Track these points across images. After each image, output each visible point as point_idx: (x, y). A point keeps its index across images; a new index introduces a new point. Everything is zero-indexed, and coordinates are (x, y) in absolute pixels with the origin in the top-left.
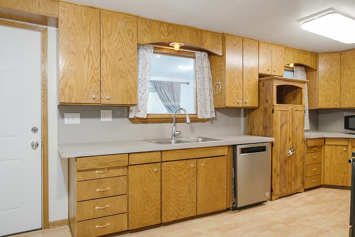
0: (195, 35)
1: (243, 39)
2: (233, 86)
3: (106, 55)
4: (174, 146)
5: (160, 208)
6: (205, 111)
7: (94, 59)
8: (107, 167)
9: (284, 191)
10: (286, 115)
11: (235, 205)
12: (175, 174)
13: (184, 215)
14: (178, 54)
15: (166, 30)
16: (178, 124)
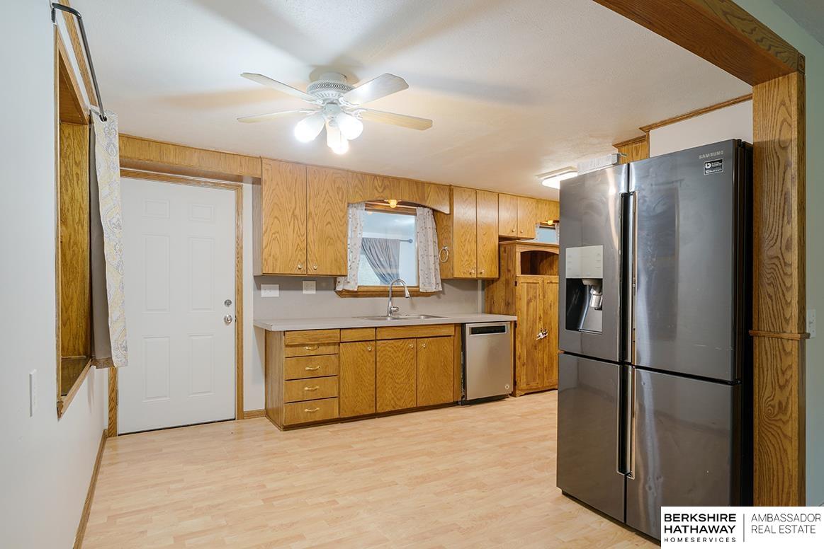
0: (415, 190)
1: (476, 191)
2: (463, 253)
3: (313, 219)
4: (389, 322)
5: (374, 394)
6: (430, 283)
7: (300, 223)
8: (317, 342)
9: (534, 385)
10: (535, 288)
11: (464, 399)
12: (392, 355)
13: (402, 405)
14: (396, 211)
15: (380, 185)
16: (395, 299)
